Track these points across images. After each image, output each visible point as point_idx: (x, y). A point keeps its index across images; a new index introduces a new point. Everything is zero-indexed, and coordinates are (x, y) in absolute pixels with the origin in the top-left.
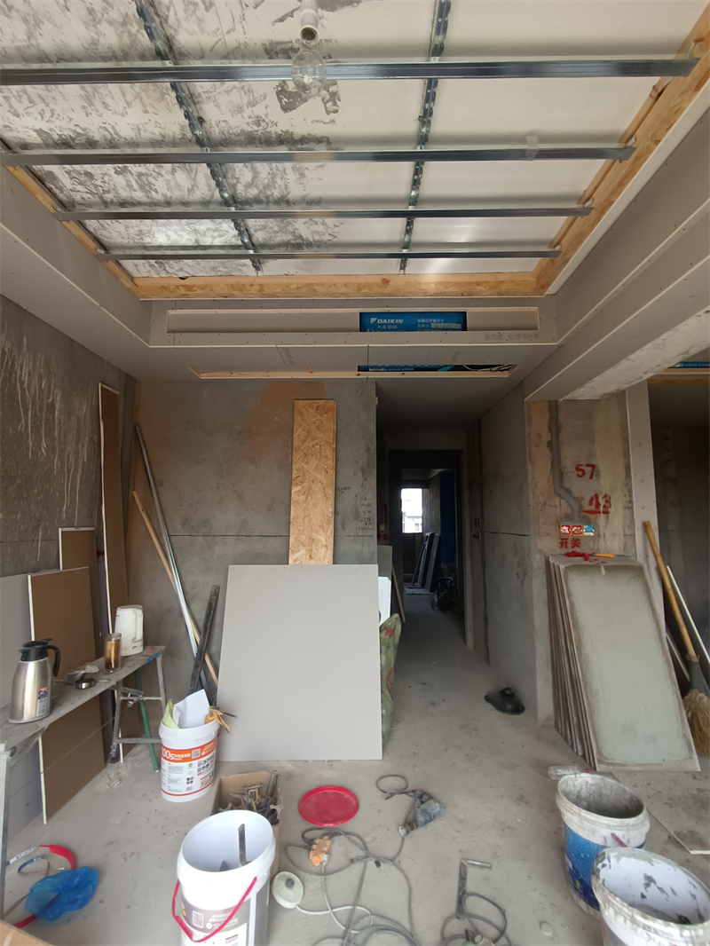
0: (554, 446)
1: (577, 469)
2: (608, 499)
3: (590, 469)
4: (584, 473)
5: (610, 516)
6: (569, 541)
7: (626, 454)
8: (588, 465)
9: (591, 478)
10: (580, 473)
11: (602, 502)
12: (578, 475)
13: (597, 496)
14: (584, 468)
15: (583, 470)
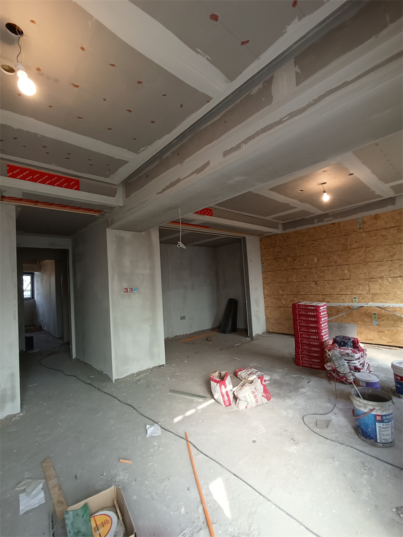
1: (131, 262)
3: (136, 262)
15: (133, 263)
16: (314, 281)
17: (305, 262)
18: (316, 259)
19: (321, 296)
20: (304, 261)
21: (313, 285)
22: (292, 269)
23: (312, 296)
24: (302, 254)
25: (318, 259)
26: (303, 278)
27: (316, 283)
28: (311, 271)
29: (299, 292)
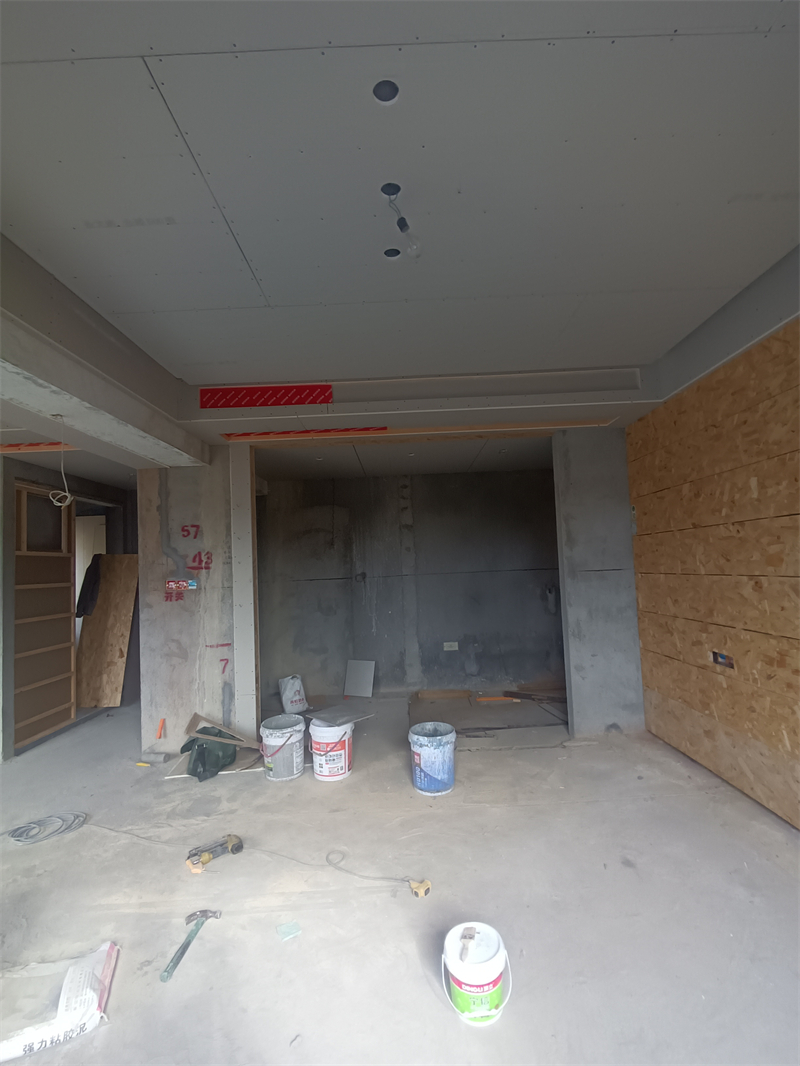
0: (163, 510)
1: (183, 530)
2: (209, 556)
3: (194, 529)
4: (189, 534)
5: (211, 570)
6: (174, 595)
7: (228, 516)
8: (193, 526)
9: (195, 537)
10: (186, 533)
11: (204, 559)
12: (184, 536)
13: (200, 553)
14: (189, 528)
15: (187, 531)
16: (751, 577)
17: (726, 498)
18: (753, 482)
19: (773, 642)
20: (722, 493)
21: (748, 590)
22: (695, 526)
23: (748, 636)
24: (717, 471)
25: (762, 486)
26: (722, 561)
27: (758, 586)
28: (742, 534)
29: (711, 612)
